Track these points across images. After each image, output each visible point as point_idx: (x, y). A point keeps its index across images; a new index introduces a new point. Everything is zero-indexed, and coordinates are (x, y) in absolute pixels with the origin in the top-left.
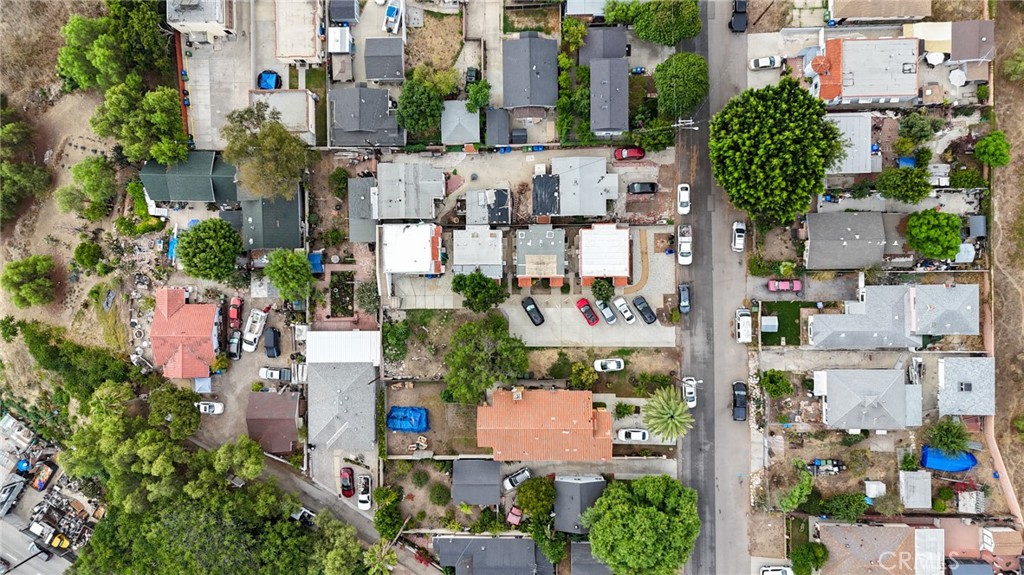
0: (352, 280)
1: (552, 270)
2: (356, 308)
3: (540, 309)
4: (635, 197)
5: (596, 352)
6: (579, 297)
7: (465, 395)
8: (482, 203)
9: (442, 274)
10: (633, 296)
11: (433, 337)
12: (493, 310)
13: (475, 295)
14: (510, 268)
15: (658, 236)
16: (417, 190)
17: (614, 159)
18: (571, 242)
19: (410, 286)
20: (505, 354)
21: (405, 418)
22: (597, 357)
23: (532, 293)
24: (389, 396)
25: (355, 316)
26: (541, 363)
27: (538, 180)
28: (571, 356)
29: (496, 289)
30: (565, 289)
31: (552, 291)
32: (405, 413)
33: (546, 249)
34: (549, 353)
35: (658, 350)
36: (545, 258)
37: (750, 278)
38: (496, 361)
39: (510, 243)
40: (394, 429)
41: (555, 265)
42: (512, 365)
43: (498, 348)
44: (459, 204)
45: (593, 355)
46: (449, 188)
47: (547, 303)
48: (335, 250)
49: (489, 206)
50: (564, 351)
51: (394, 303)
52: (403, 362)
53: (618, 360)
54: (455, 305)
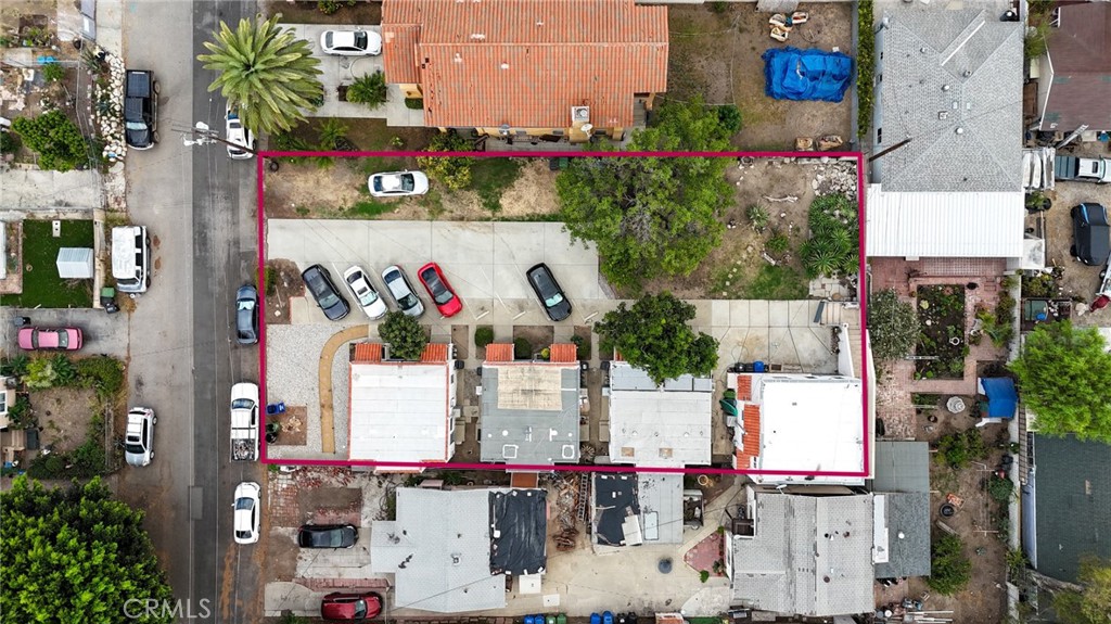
0: (919, 364)
1: (508, 380)
2: (914, 302)
3: (536, 298)
4: (344, 518)
5: (424, 211)
6: (459, 321)
7: (695, 118)
8: (651, 519)
9: (735, 370)
10: (351, 322)
11: (753, 242)
12: (629, 296)
13: (669, 332)
14: (593, 381)
15: (299, 440)
16: (789, 557)
17: (384, 594)
18: (468, 431)
19: (800, 347)
20: (605, 205)
21: (814, 78)
22: (424, 200)
23: (551, 329)
24: (848, 122)
25: (913, 286)
26: (534, 188)
27: (535, 563)
28: (474, 202)
29: (623, 344)
30: (485, 336)
31: (510, 333)
32: (814, 88)
33: (522, 422)
34: (518, 209)
35: (303, 212)
36: (521, 403)
37: (122, 354)
38: (625, 190)
39: (594, 430)
40: (837, 54)
41: (501, 388)
42: (591, 182)
43: (619, 218)
44: (697, 513)
45: (431, 205)
46: (716, 545)
47: (521, 309)
48: (954, 422)
49: (636, 511)
50: (488, 213)
51: (833, 312)
52: (817, 193)
53: (380, 194)
54: (709, 308)
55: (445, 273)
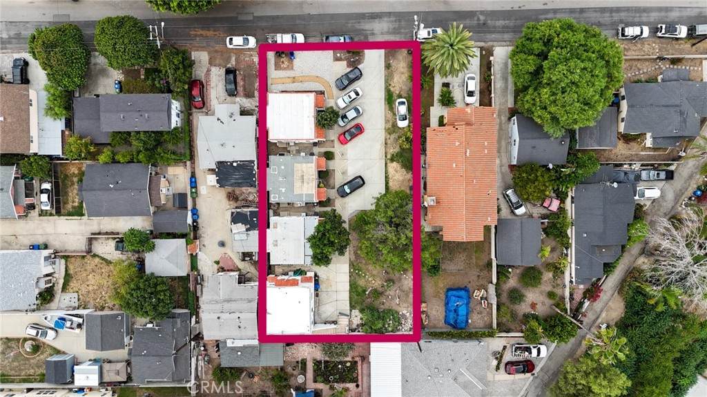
0: (320, 362)
1: (308, 168)
2: (349, 359)
3: (349, 180)
4: (240, 89)
5: (389, 125)
6: (337, 143)
7: (431, 254)
8: (244, 237)
9: (316, 275)
10: (335, 91)
11: (377, 283)
12: (350, 225)
13: (332, 244)
14: (309, 208)
15: (277, 67)
16: (229, 301)
17: (204, 110)
18: (283, 149)
19: (327, 306)
20: (390, 213)
21: (455, 311)
22: (395, 125)
23: (333, 188)
24: (435, 327)
25: (357, 359)
26: (401, 178)
27: (221, 182)
28: (394, 150)
29: (326, 222)
30: (329, 156)
31: (331, 168)
32: (450, 311)
33: (288, 175)
34: (391, 170)
35: (388, 66)
36: (297, 175)
38: (397, 222)
39: (286, 209)
40: (467, 321)
41: (304, 165)
42: (401, 206)
43: (384, 220)
44: (247, 259)
45: (392, 129)
46: (232, 268)
47: (343, 173)
48: (293, 378)
49: (247, 230)
50: (389, 157)
51: (344, 321)
52: (401, 313)
53: (397, 104)
54: (345, 263)
55: (359, 136)
